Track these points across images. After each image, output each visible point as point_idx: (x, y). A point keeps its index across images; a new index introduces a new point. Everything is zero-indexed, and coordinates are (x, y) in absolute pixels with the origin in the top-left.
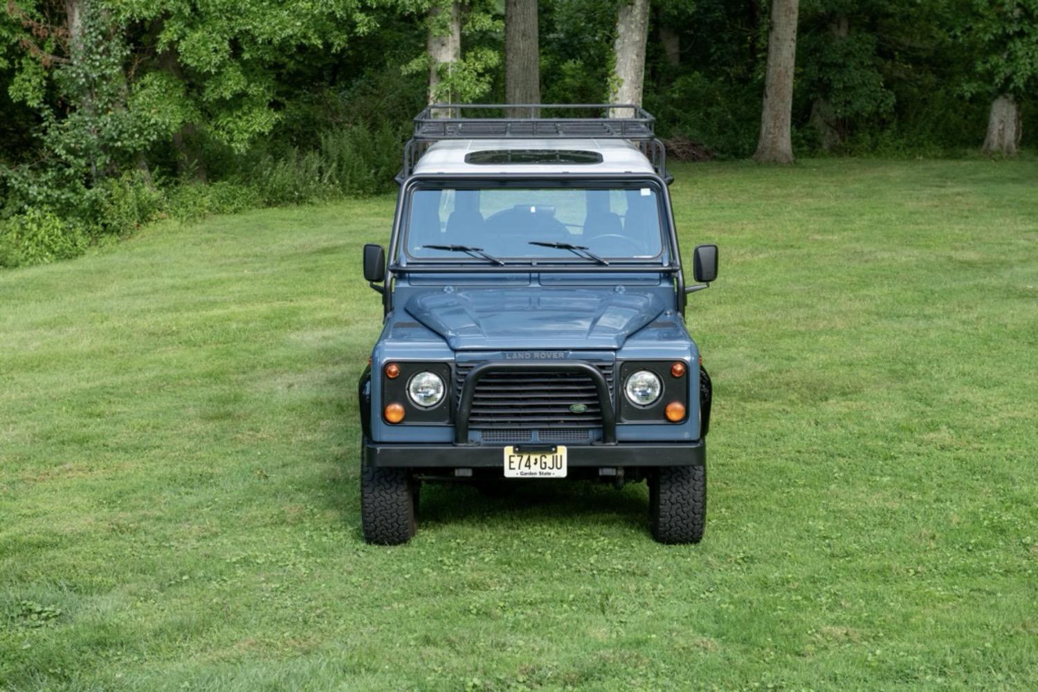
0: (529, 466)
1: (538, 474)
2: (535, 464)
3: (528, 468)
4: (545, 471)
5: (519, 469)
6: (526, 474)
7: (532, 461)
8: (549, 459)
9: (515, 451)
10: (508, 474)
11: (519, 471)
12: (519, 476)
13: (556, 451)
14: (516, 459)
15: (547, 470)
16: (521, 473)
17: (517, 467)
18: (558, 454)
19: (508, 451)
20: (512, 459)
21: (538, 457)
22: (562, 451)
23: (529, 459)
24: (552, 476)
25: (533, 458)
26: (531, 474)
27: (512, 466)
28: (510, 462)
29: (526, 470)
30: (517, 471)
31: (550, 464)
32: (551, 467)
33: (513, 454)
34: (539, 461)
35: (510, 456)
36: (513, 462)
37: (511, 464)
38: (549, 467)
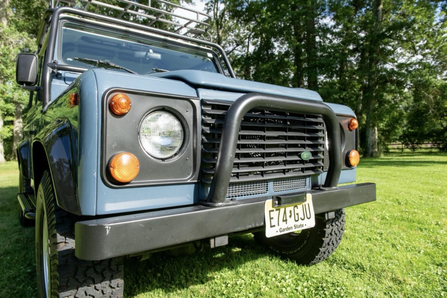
0: (286, 220)
1: (293, 227)
2: (290, 216)
3: (285, 222)
4: (298, 223)
5: (278, 225)
6: (284, 230)
7: (288, 214)
8: (299, 210)
9: (273, 205)
10: (270, 233)
12: (279, 234)
13: (305, 200)
14: (275, 214)
15: (300, 222)
16: (280, 230)
17: (277, 225)
18: (307, 203)
19: (268, 204)
21: (291, 208)
22: (309, 199)
23: (285, 212)
24: (305, 228)
25: (288, 209)
26: (288, 229)
27: (272, 222)
28: (271, 218)
29: (283, 225)
30: (277, 228)
31: (301, 216)
32: (303, 218)
33: (272, 209)
34: (293, 212)
35: (270, 211)
36: (272, 218)
37: (272, 220)
38: (301, 218)
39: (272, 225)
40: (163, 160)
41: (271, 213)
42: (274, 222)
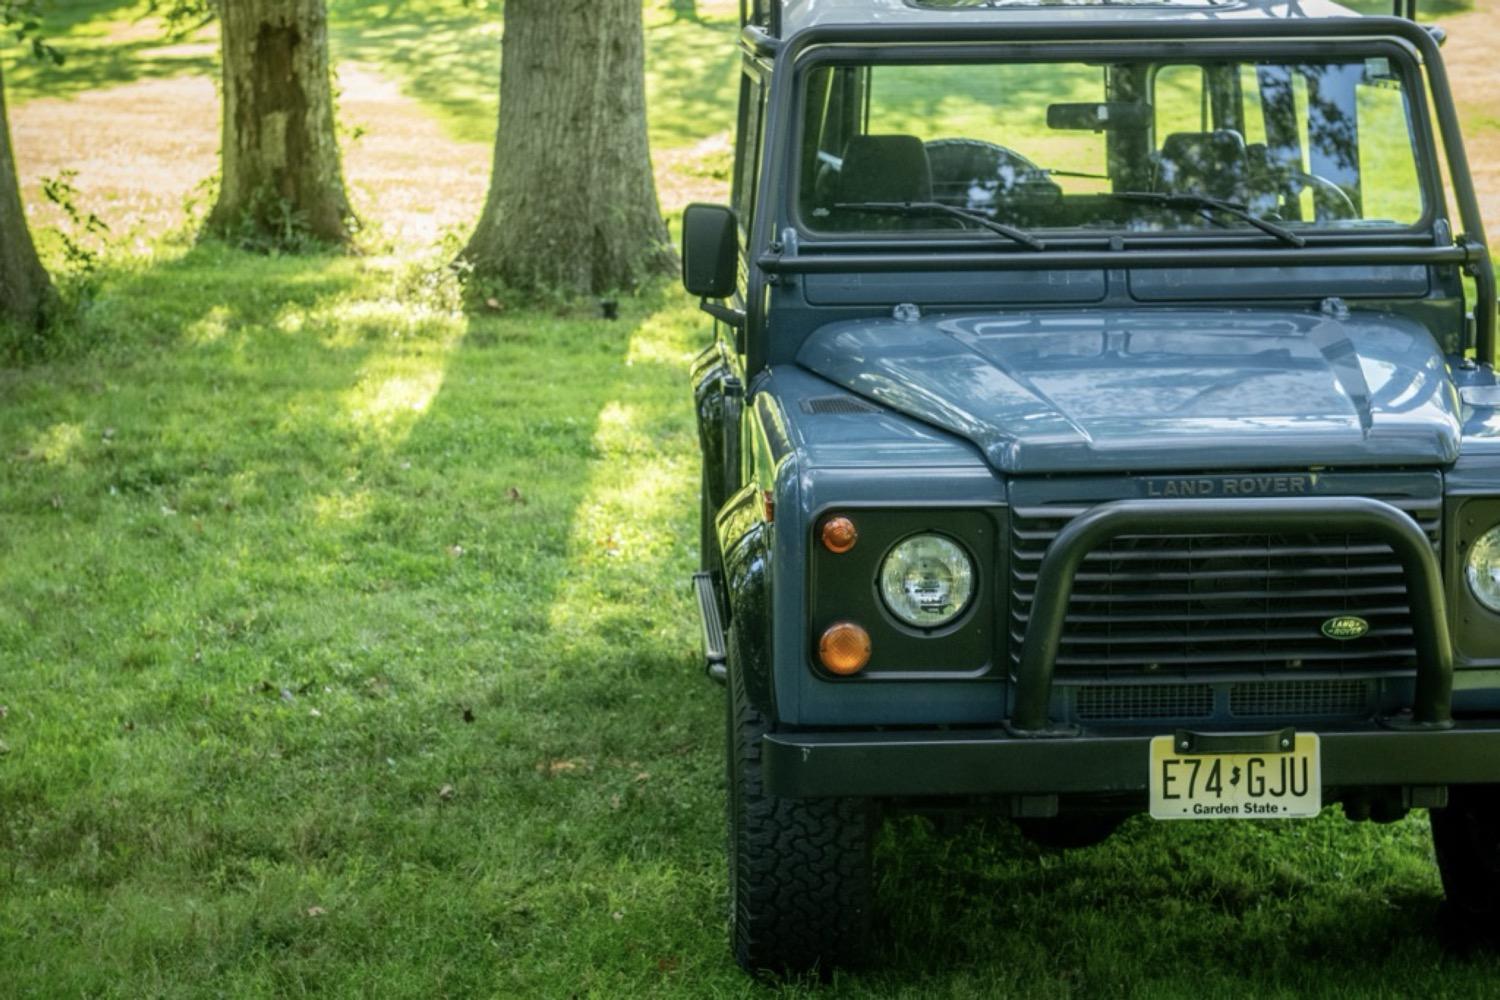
0: (1218, 789)
1: (1242, 809)
2: (1235, 781)
3: (1214, 793)
4: (1261, 801)
5: (1191, 796)
6: (1208, 810)
7: (1226, 775)
8: (1270, 768)
9: (1178, 750)
10: (1160, 809)
11: (1190, 804)
12: (1191, 815)
13: (1291, 748)
14: (1182, 772)
15: (1267, 799)
16: (1197, 809)
17: (1184, 793)
18: (1298, 756)
19: (1161, 746)
20: (1172, 770)
21: (1241, 761)
22: (1308, 745)
23: (1216, 769)
24: (1280, 815)
25: (1228, 762)
26: (1222, 809)
27: (1172, 788)
28: (1167, 779)
29: (1210, 799)
30: (1185, 802)
31: (1274, 783)
32: (1278, 789)
33: (1174, 757)
34: (1244, 774)
35: (1166, 763)
36: (1173, 779)
37: (1170, 783)
38: (1272, 791)
39: (1170, 793)
40: (928, 630)
41: (1170, 767)
42: (1179, 787)
